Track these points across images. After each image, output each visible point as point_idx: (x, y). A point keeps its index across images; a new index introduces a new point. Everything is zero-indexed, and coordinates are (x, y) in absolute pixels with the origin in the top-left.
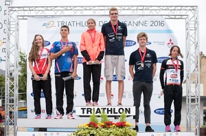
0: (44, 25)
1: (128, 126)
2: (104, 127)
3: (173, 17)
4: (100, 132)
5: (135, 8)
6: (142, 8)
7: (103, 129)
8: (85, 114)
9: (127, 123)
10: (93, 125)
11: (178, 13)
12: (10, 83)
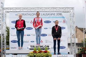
0: (16, 15)
1: (48, 52)
2: (39, 53)
3: (65, 12)
4: (38, 55)
5: (51, 8)
6: (53, 8)
7: (39, 54)
8: (32, 48)
9: (48, 51)
10: (35, 52)
11: (67, 10)
12: (3, 37)
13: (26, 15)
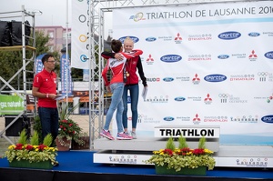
0: (132, 18)
2: (180, 154)
7: (178, 158)
13: (161, 15)
